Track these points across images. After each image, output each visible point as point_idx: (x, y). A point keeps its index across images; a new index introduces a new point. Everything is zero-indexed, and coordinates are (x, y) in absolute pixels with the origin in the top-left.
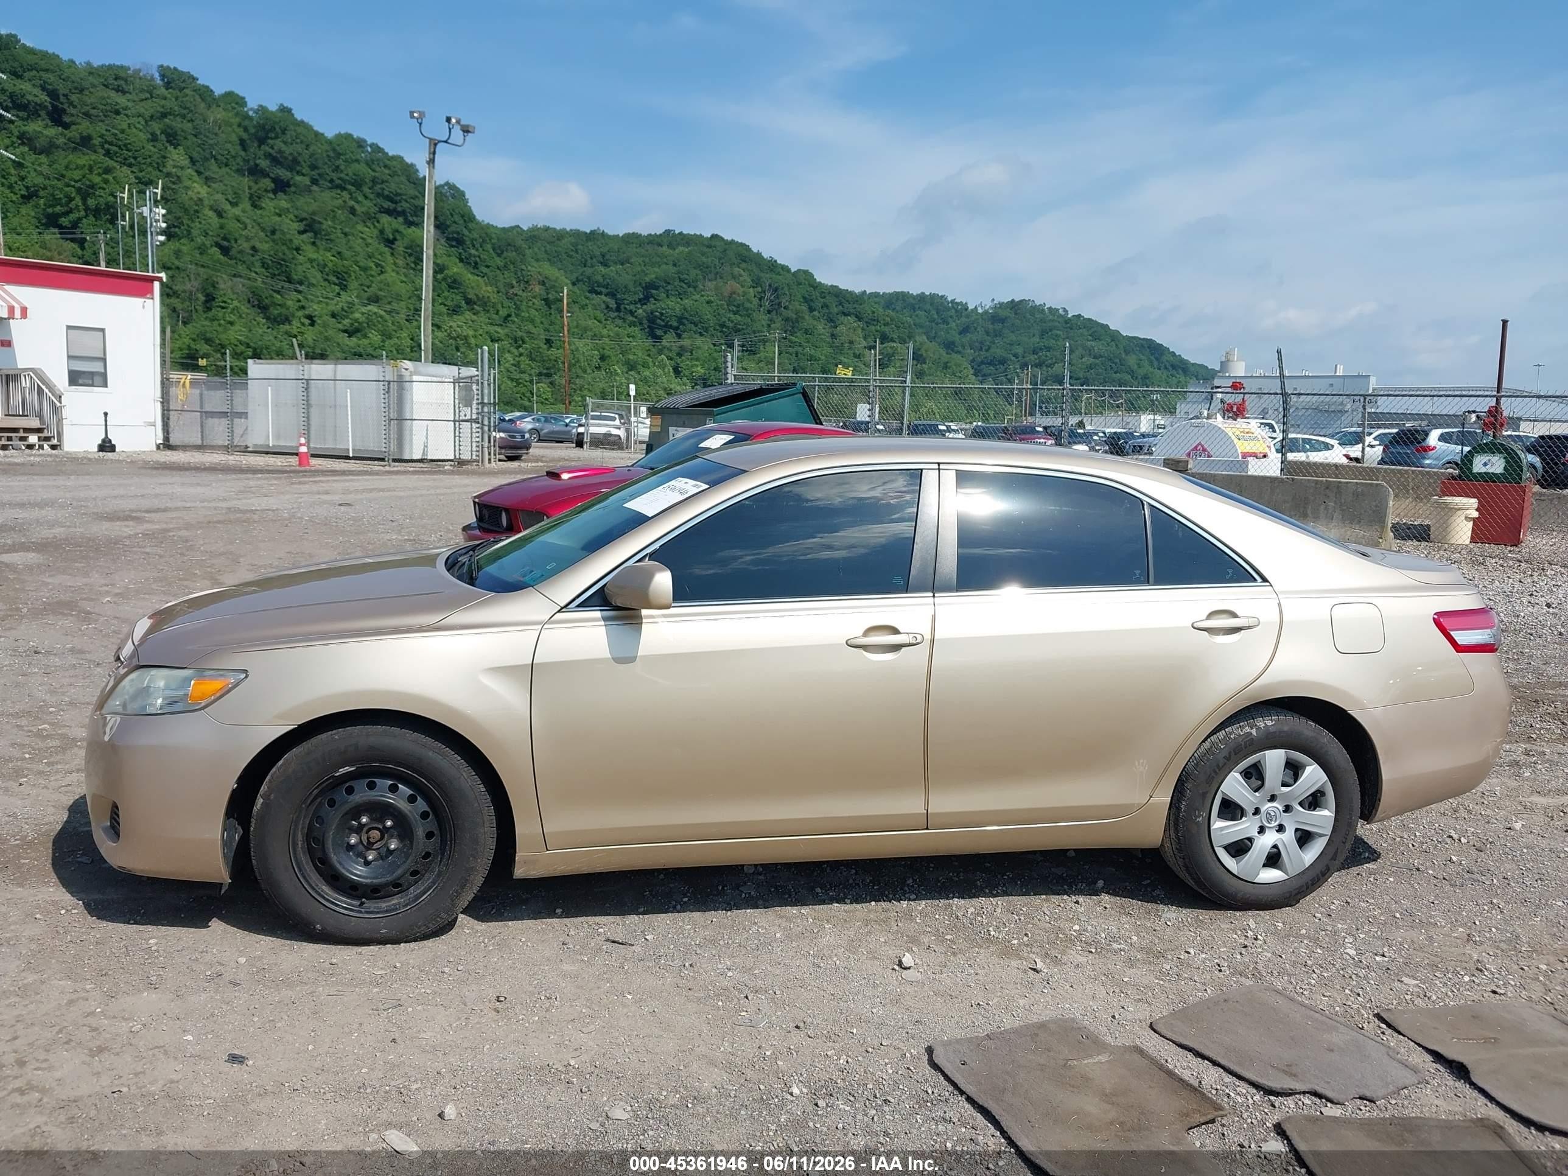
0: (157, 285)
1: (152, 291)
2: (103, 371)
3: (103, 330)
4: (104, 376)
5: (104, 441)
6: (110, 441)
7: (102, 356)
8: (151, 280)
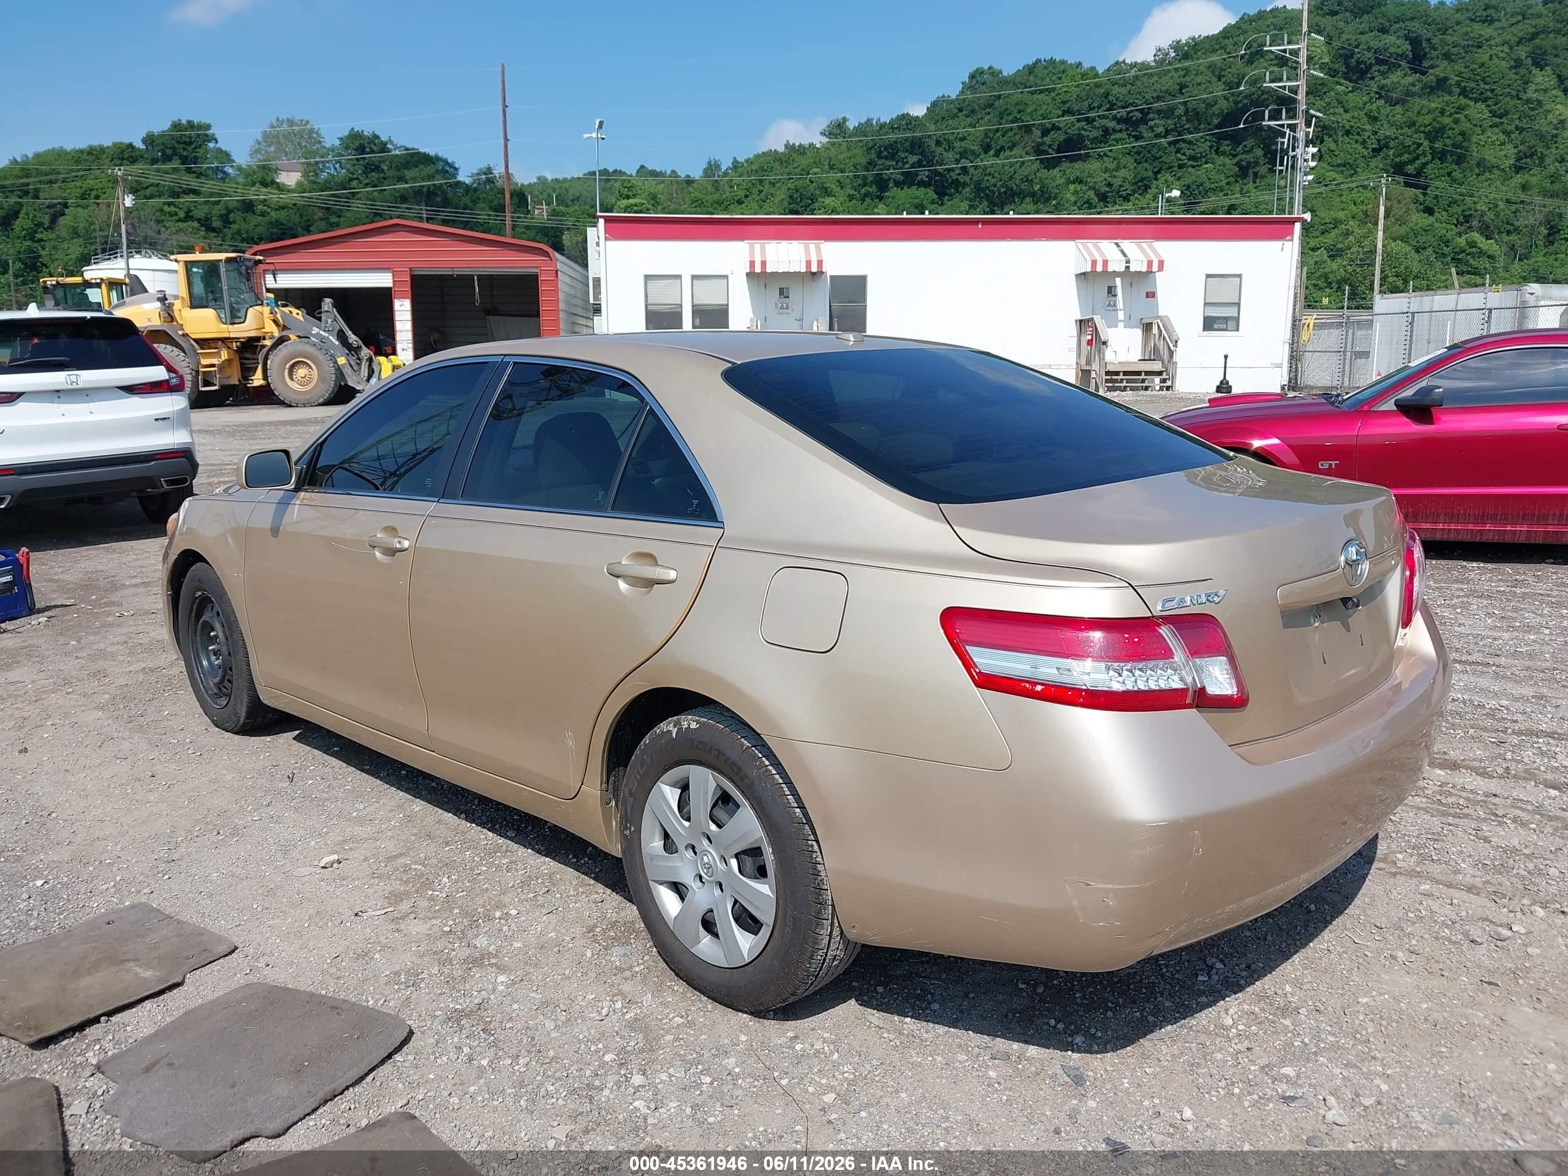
0: (1298, 226)
1: (1291, 233)
2: (1236, 315)
3: (1240, 276)
4: (1237, 319)
5: (1221, 382)
6: (1227, 382)
7: (1237, 301)
8: (1292, 222)
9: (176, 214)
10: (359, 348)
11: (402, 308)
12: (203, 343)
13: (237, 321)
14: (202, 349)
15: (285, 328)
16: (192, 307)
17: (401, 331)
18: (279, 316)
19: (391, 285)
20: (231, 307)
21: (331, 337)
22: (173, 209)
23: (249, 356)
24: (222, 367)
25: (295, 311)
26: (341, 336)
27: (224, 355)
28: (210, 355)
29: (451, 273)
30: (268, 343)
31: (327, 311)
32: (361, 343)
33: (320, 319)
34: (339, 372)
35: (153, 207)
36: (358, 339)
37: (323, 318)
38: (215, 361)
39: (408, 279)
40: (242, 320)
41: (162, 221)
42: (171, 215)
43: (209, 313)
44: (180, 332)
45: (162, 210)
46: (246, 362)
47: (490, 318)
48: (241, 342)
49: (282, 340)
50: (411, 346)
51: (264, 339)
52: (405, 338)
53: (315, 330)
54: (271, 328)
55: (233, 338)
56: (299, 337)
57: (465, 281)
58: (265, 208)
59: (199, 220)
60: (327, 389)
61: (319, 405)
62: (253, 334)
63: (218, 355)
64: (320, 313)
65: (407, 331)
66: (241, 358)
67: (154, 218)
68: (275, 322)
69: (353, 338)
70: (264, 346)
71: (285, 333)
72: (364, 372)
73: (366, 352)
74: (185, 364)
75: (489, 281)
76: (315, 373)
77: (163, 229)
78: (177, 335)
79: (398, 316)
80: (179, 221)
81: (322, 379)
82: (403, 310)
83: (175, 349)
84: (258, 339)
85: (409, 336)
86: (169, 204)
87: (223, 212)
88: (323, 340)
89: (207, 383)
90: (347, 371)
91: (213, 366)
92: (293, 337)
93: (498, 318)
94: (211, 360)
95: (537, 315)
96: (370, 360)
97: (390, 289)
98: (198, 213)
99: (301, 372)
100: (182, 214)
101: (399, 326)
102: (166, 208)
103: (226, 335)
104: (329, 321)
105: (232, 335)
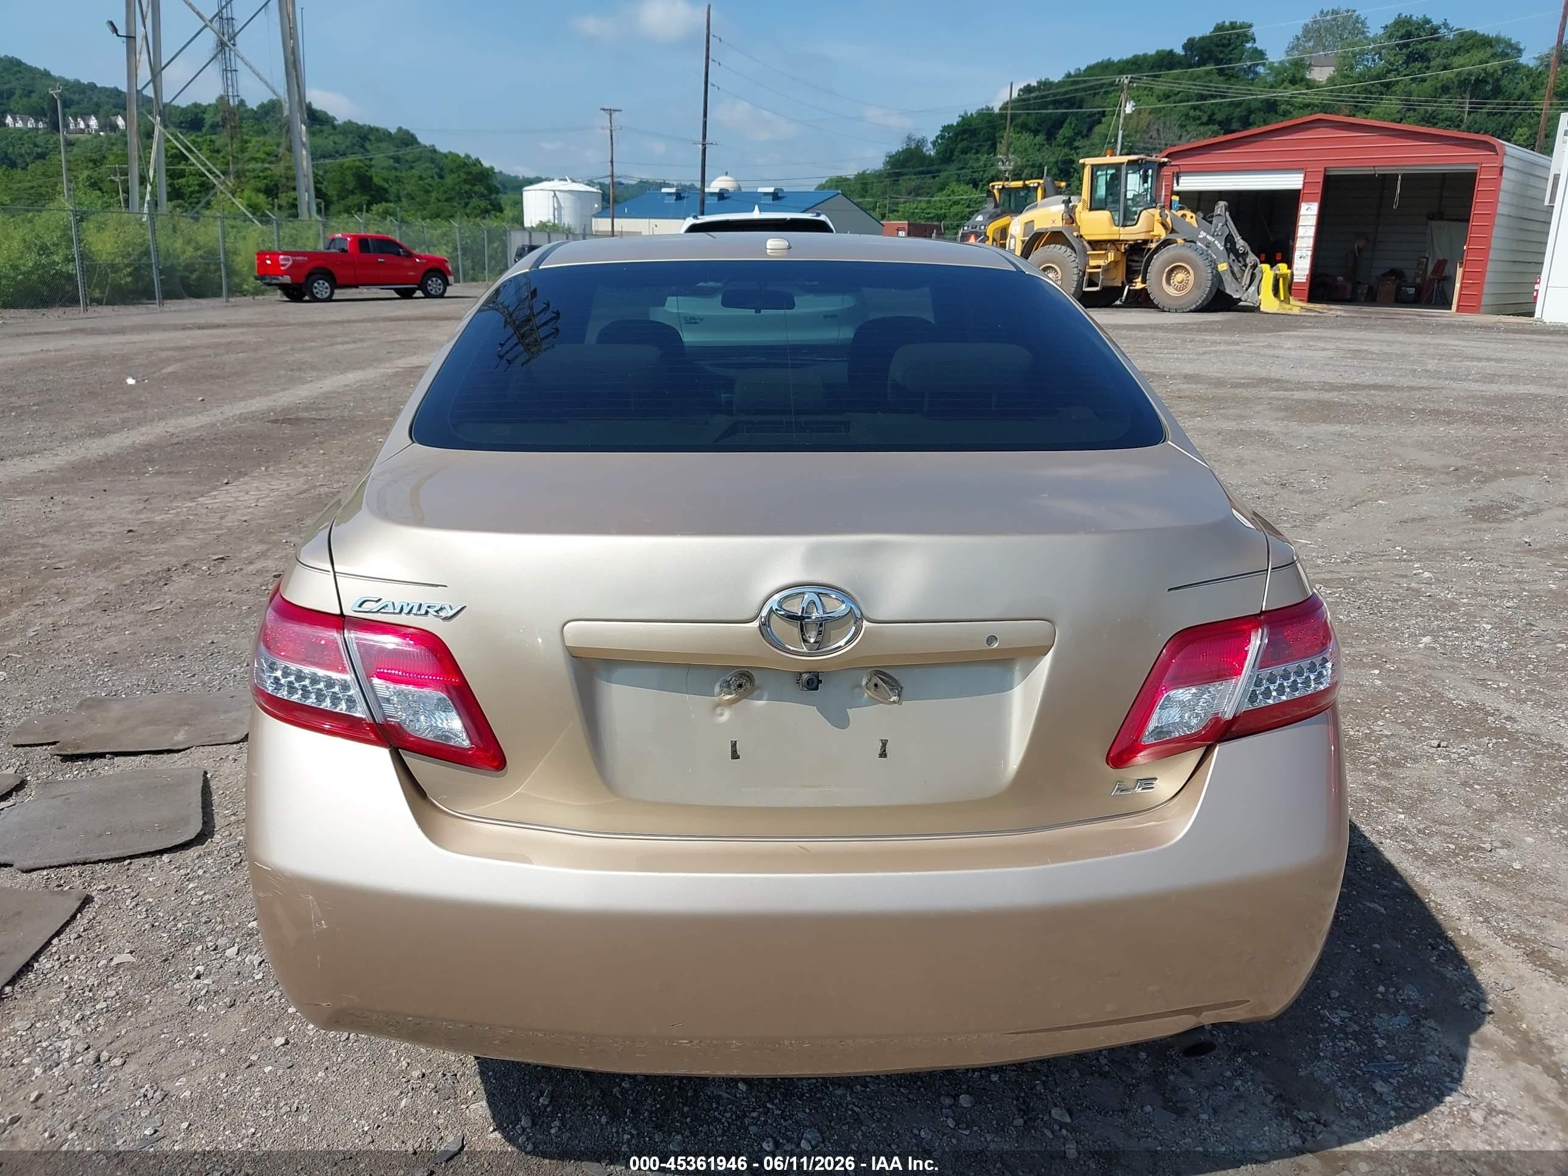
9: (1199, 118)
10: (1245, 254)
11: (1308, 212)
12: (1095, 244)
13: (1129, 223)
14: (1094, 250)
15: (1173, 231)
16: (1091, 209)
17: (1303, 237)
18: (1169, 220)
19: (1300, 187)
20: (1126, 208)
21: (1216, 242)
22: (1198, 113)
23: (1136, 258)
24: (1107, 269)
25: (1189, 214)
26: (1229, 240)
27: (1111, 256)
28: (1098, 256)
29: (1373, 173)
30: (1153, 246)
31: (1219, 215)
32: (1248, 249)
33: (1211, 222)
34: (1218, 278)
35: (1180, 111)
36: (1246, 244)
37: (1214, 222)
38: (1102, 263)
39: (1321, 180)
40: (1134, 222)
41: (1185, 126)
42: (1195, 119)
43: (1105, 215)
44: (1075, 234)
45: (1187, 115)
46: (1134, 264)
47: (1433, 223)
48: (1130, 245)
49: (1166, 243)
50: (1310, 253)
51: (1152, 242)
52: (1305, 245)
53: (1202, 234)
54: (1160, 232)
55: (1123, 241)
56: (1185, 240)
57: (1386, 181)
58: (1289, 107)
59: (1220, 123)
60: (1200, 296)
61: (1191, 311)
62: (1142, 237)
63: (1105, 256)
64: (1213, 217)
65: (1309, 237)
66: (1128, 260)
67: (1178, 123)
68: (1164, 225)
69: (1241, 244)
70: (1149, 249)
71: (1172, 236)
72: (1246, 280)
73: (1252, 258)
74: (1074, 264)
75: (1414, 181)
76: (1192, 278)
77: (1185, 133)
78: (1071, 236)
79: (1302, 221)
80: (1202, 124)
81: (1197, 285)
82: (1308, 214)
83: (1069, 250)
84: (1145, 242)
85: (1310, 242)
86: (1194, 108)
87: (1244, 113)
88: (1208, 245)
89: (1092, 283)
90: (1228, 279)
91: (1099, 267)
92: (1180, 241)
93: (1441, 223)
94: (1098, 262)
95: (1468, 221)
96: (1255, 266)
97: (1299, 191)
98: (1219, 116)
99: (1179, 277)
100: (1205, 119)
101: (1301, 232)
102: (1192, 113)
103: (1116, 237)
104: (1220, 224)
105: (1122, 238)
